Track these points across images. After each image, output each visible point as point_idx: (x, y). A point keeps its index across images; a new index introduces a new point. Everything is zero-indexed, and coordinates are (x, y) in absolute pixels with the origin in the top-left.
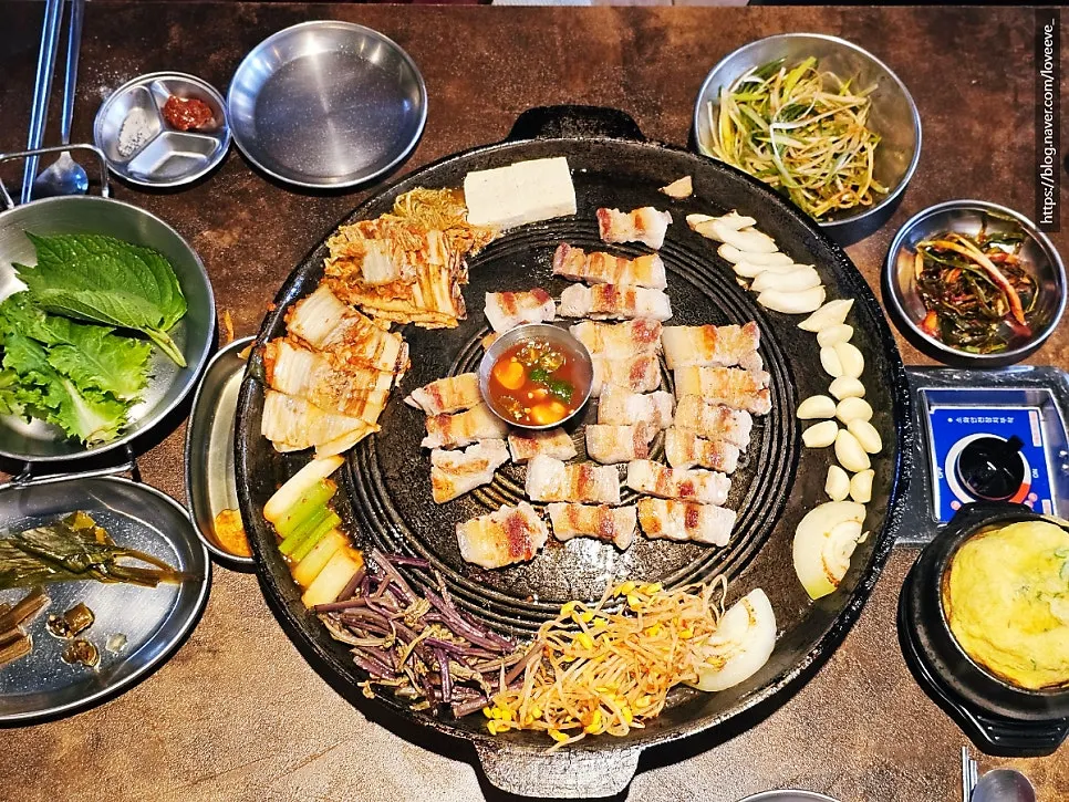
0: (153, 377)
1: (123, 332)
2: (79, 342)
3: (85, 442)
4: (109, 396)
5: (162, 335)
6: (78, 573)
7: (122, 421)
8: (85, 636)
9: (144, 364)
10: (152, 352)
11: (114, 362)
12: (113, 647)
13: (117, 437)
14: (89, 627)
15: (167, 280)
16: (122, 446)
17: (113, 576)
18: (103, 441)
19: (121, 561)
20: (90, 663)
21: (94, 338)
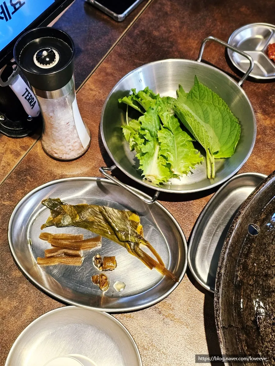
0: (192, 173)
1: (197, 145)
2: (177, 134)
3: (144, 176)
4: (169, 165)
5: (211, 158)
6: (120, 241)
7: (165, 180)
8: (107, 274)
9: (194, 165)
10: (201, 163)
11: (183, 154)
12: (117, 287)
13: (158, 185)
14: (111, 270)
15: (233, 138)
16: (156, 191)
17: (135, 252)
18: (151, 182)
19: (142, 246)
20: (103, 289)
21: (185, 137)
